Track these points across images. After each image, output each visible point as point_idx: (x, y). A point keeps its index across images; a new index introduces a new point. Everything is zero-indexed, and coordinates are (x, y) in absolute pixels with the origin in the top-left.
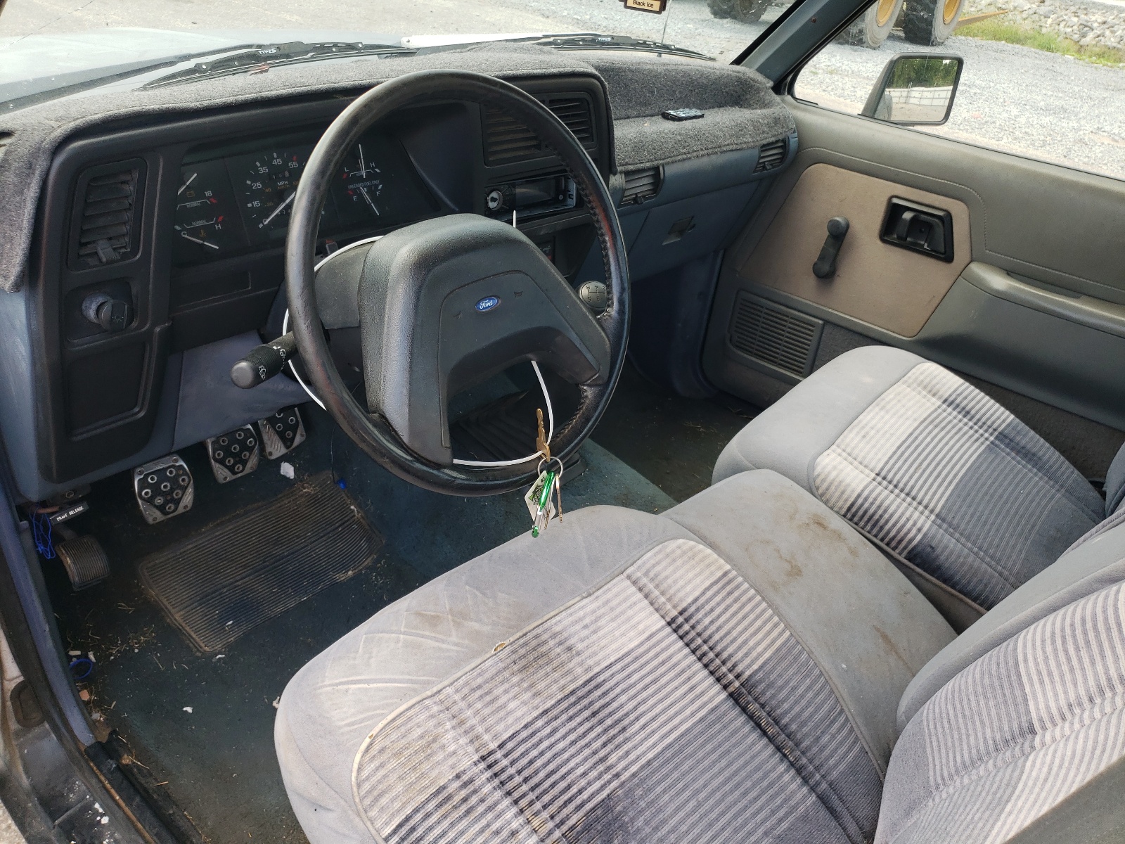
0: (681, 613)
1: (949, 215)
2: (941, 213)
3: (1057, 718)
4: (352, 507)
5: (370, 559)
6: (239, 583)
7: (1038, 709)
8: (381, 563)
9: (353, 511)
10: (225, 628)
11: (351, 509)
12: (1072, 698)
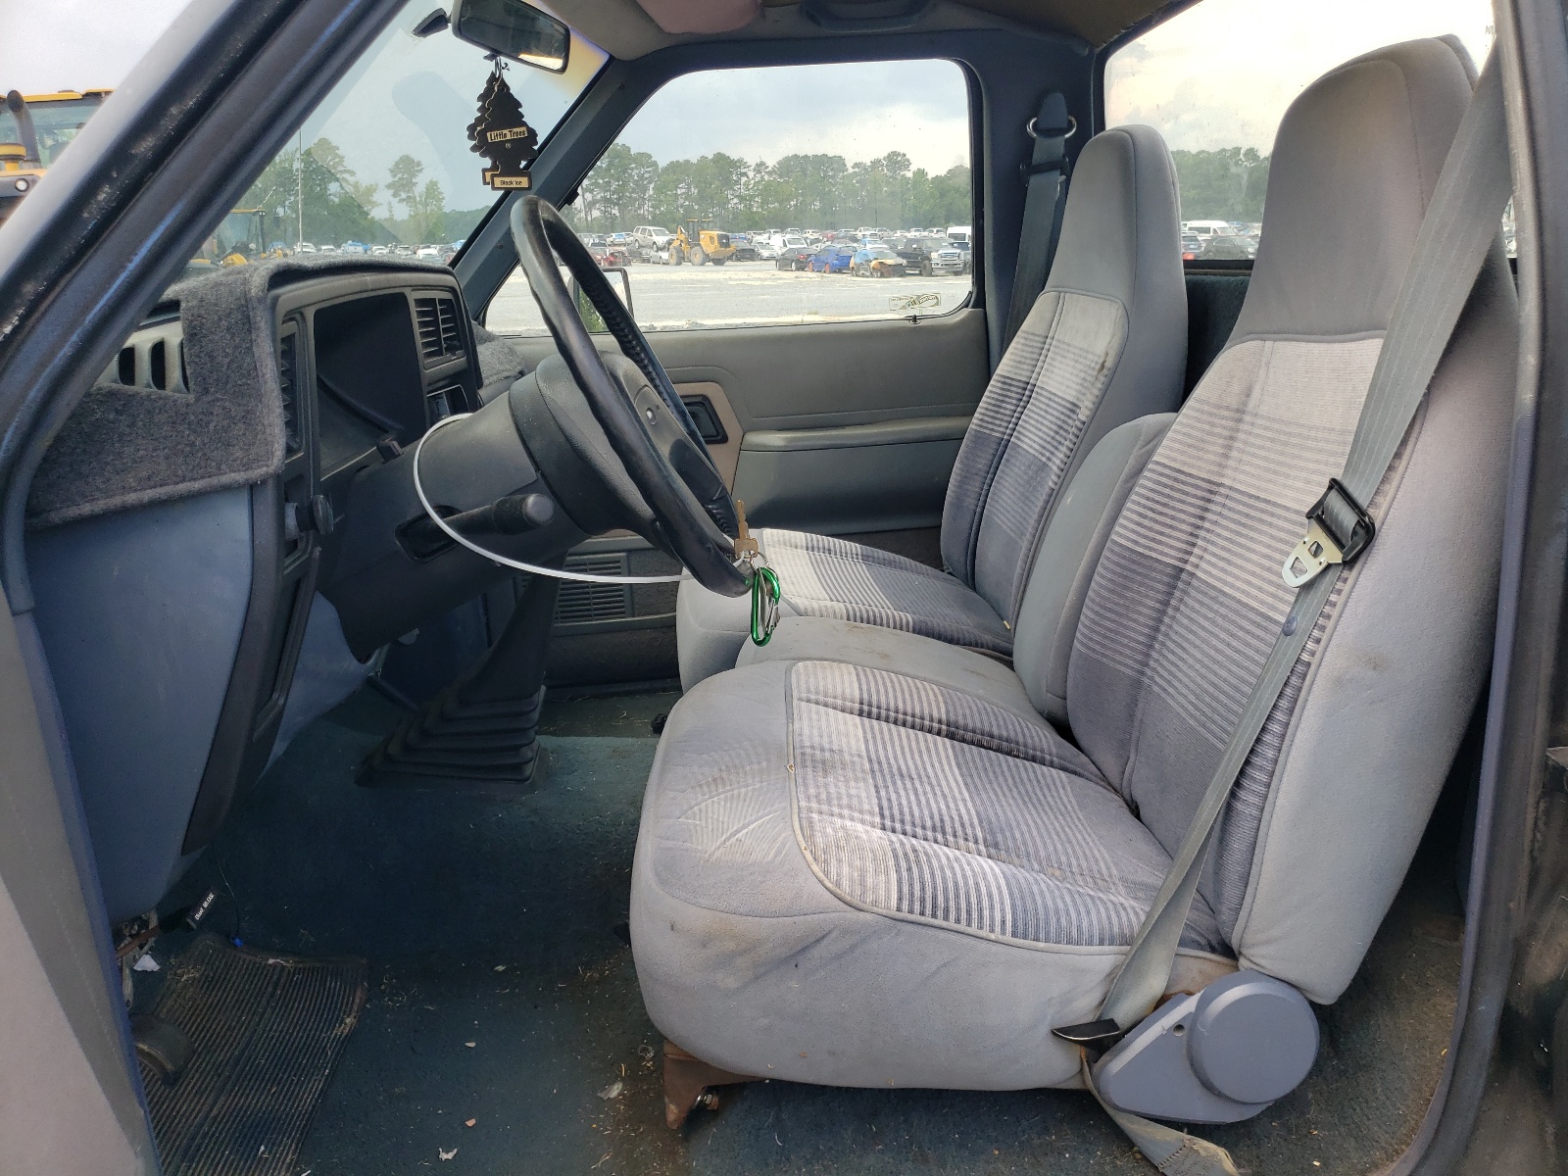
0: (861, 703)
1: (705, 398)
2: (699, 399)
3: (1189, 548)
4: (271, 961)
5: (358, 994)
6: (215, 1112)
7: (1172, 557)
8: (384, 983)
9: (275, 966)
10: (261, 1157)
11: (270, 965)
12: (1189, 529)
